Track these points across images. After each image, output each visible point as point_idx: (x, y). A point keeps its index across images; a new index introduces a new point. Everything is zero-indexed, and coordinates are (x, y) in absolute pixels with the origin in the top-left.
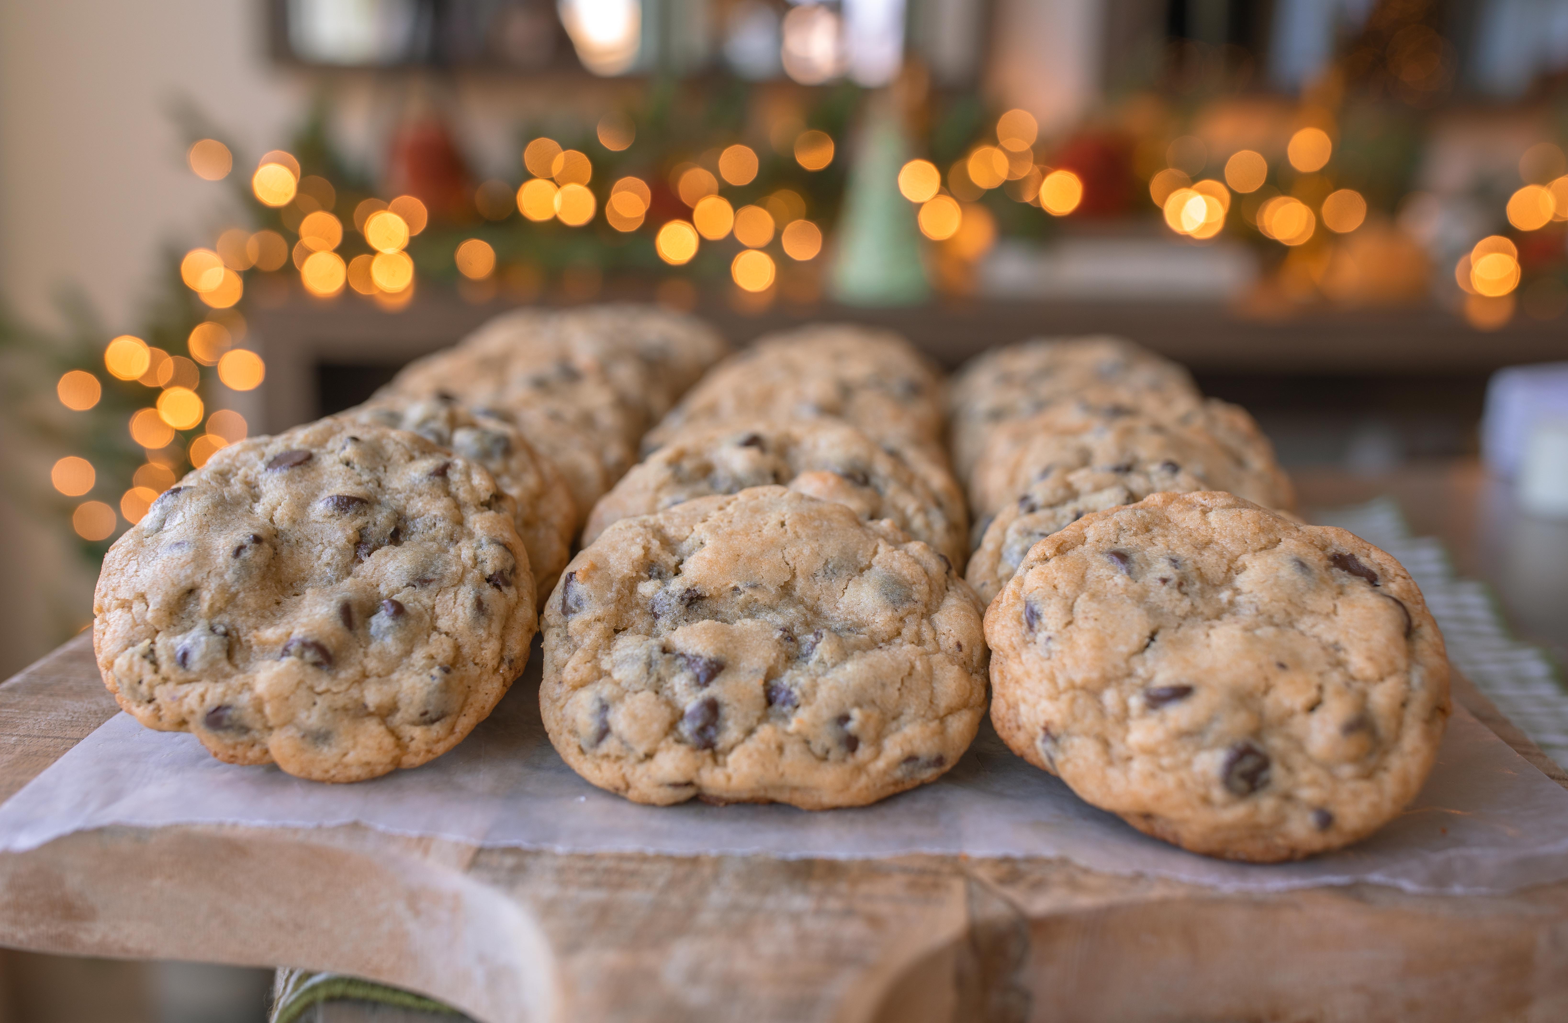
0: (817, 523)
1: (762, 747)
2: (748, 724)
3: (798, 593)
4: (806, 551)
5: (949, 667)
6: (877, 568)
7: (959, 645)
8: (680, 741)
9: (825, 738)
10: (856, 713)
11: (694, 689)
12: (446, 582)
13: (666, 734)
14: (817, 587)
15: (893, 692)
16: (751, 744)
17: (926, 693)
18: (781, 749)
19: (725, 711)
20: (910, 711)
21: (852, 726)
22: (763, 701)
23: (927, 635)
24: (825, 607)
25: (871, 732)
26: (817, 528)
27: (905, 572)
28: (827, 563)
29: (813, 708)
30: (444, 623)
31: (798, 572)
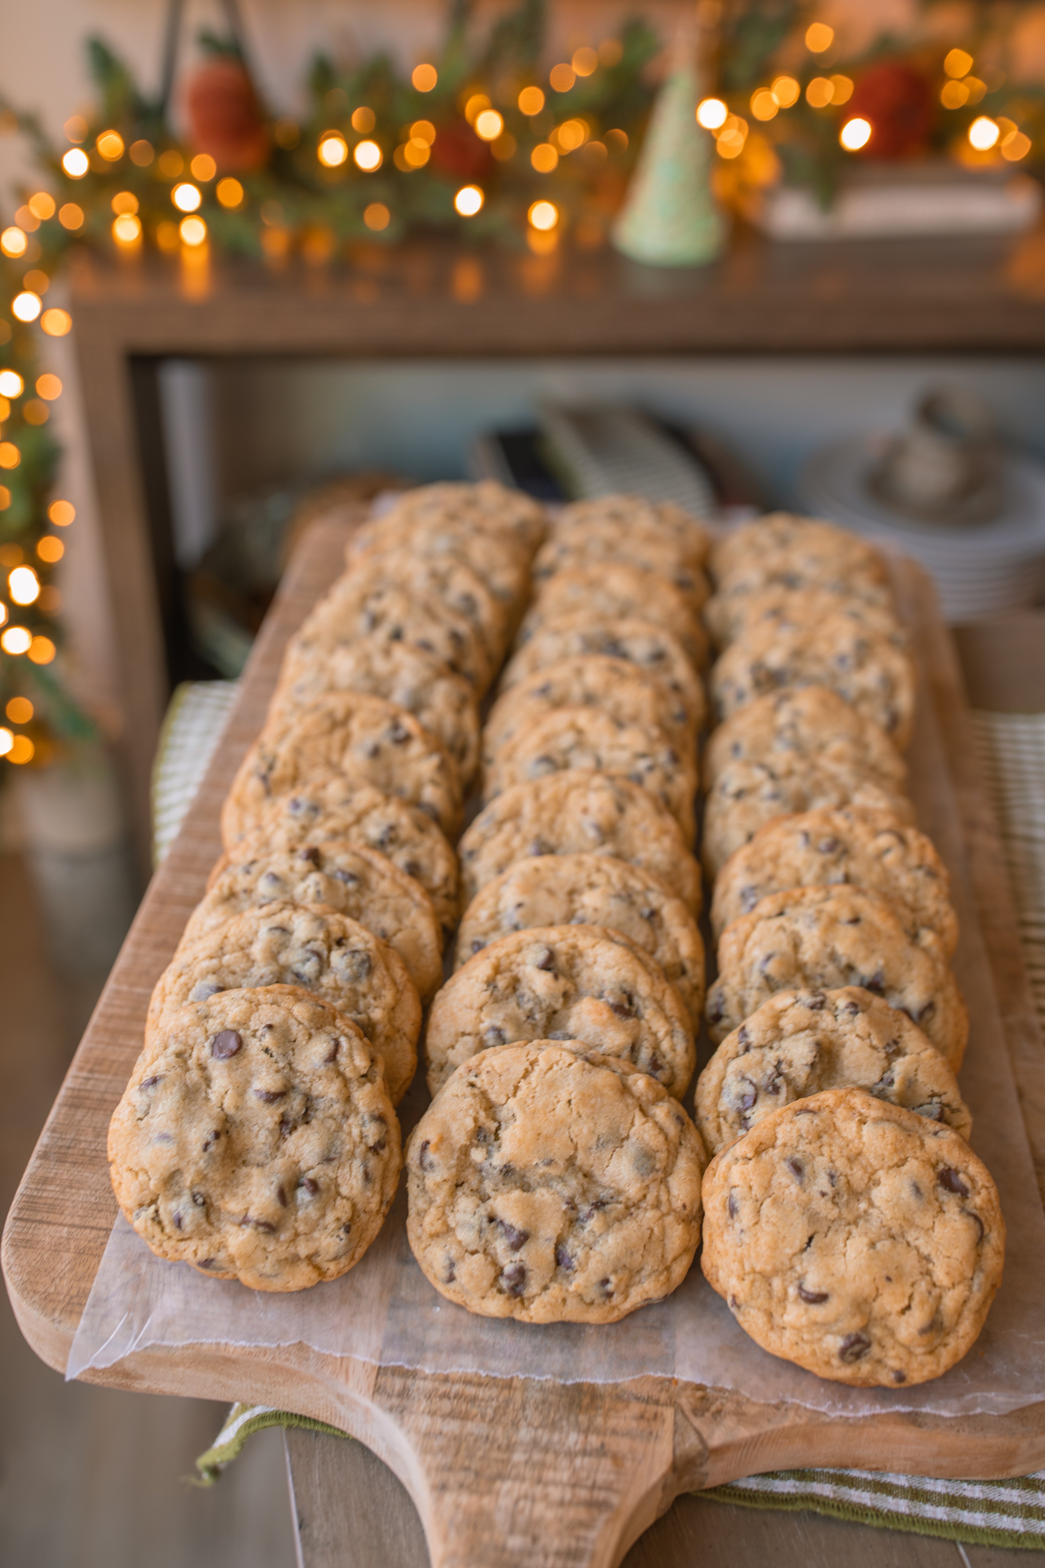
0: (593, 1101)
1: (553, 1300)
2: (544, 1283)
3: (578, 1162)
4: (585, 1130)
5: (676, 1227)
6: (633, 1139)
7: (684, 1206)
8: (500, 1291)
9: (593, 1293)
10: (613, 1278)
11: (509, 1253)
12: (344, 1158)
13: (492, 1286)
14: (592, 1157)
15: (637, 1257)
16: (546, 1297)
17: (659, 1252)
18: (564, 1301)
19: (530, 1274)
20: (648, 1269)
21: (610, 1287)
22: (553, 1265)
23: (664, 1197)
24: (597, 1173)
25: (622, 1287)
26: (593, 1106)
27: (651, 1143)
28: (599, 1139)
29: (586, 1274)
30: (344, 1191)
31: (579, 1146)
